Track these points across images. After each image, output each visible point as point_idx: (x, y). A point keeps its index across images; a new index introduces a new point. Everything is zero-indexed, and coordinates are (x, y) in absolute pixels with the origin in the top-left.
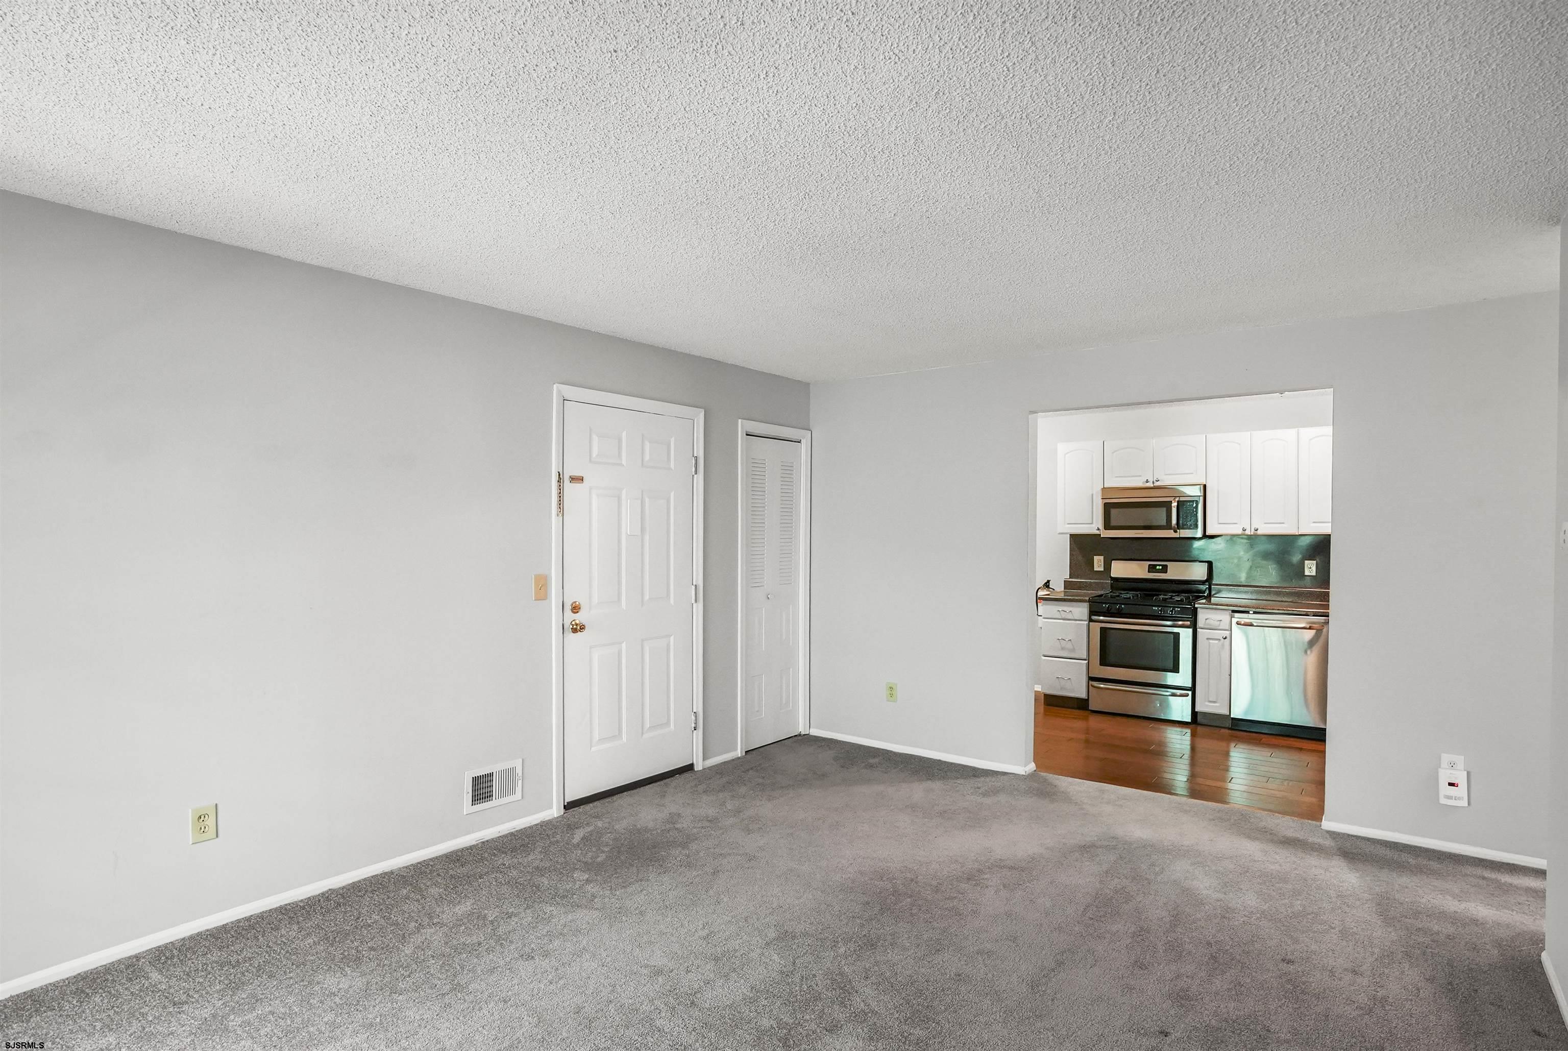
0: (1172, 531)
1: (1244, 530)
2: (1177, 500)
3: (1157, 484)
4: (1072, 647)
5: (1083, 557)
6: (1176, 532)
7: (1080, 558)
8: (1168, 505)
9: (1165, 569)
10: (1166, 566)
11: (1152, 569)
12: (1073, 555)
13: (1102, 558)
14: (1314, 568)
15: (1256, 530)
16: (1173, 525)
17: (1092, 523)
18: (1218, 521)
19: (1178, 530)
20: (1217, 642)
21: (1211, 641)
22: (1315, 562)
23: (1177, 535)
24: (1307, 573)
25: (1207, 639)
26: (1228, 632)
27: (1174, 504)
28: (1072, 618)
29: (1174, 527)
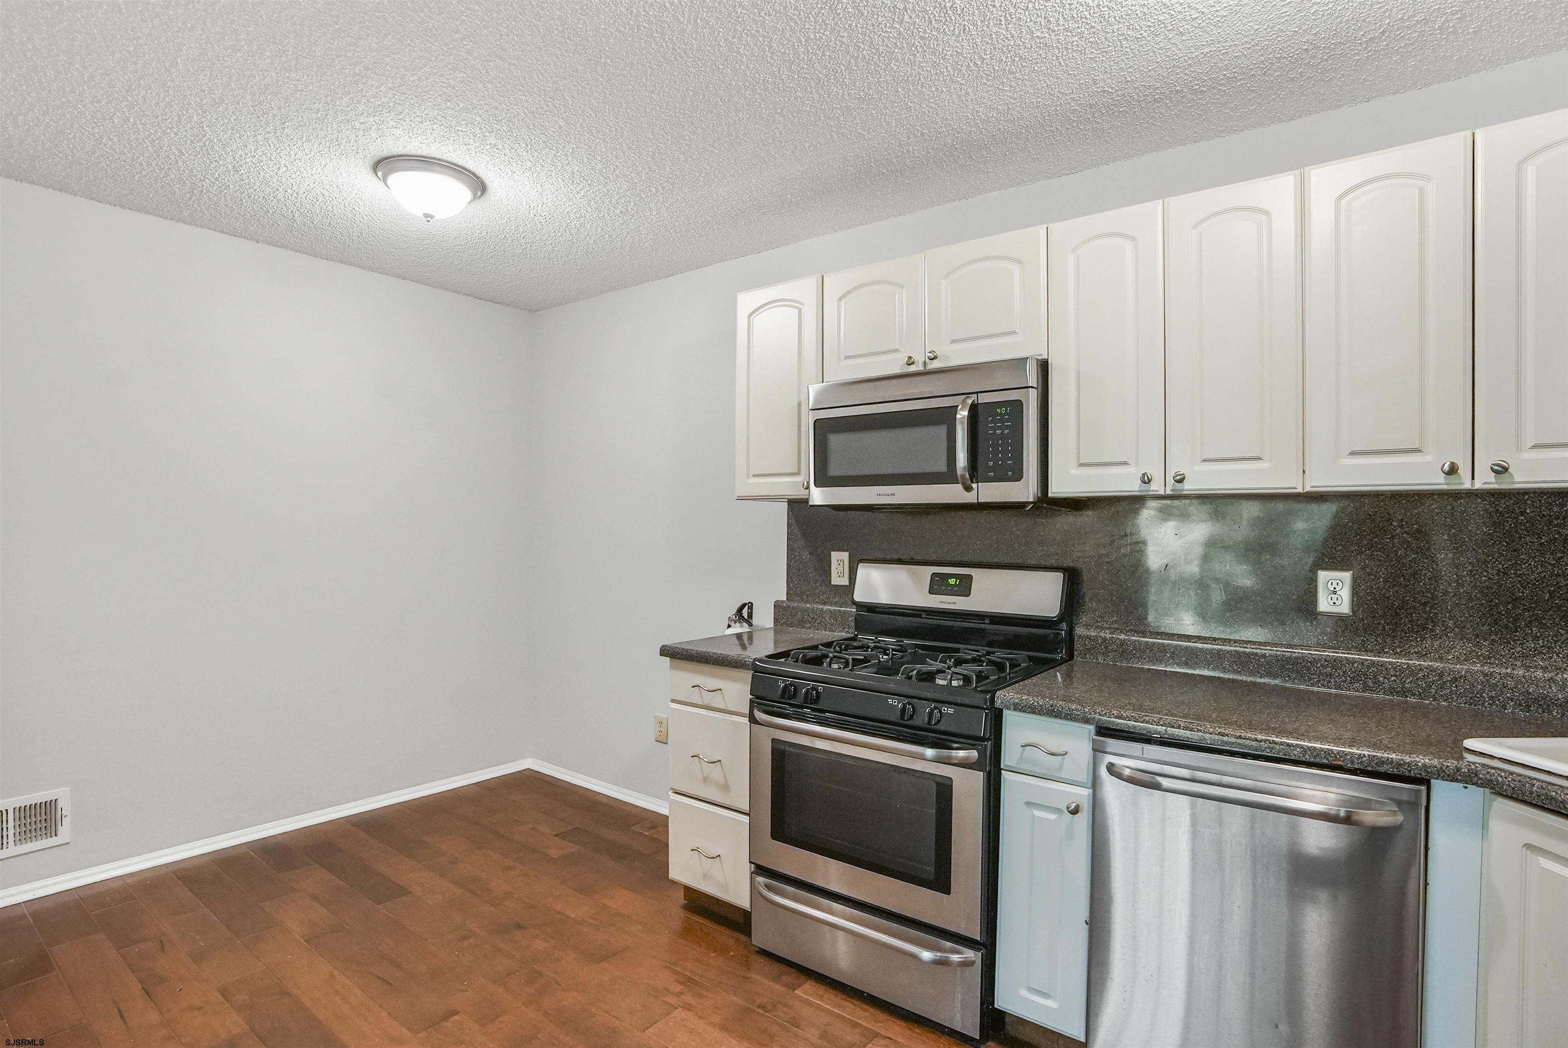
0: (960, 486)
1: (1146, 480)
2: (970, 402)
3: (935, 365)
4: (722, 781)
5: (811, 554)
6: (968, 489)
7: (806, 555)
8: (946, 416)
9: (964, 587)
10: (970, 577)
11: (938, 585)
12: (793, 549)
13: (845, 556)
14: (1345, 594)
15: (1181, 481)
16: (959, 472)
17: (798, 473)
18: (1078, 457)
19: (974, 485)
20: (1053, 817)
21: (1037, 813)
22: (1347, 576)
23: (970, 498)
24: (1324, 605)
25: (1028, 804)
26: (1086, 792)
27: (963, 414)
28: (723, 707)
29: (963, 476)
